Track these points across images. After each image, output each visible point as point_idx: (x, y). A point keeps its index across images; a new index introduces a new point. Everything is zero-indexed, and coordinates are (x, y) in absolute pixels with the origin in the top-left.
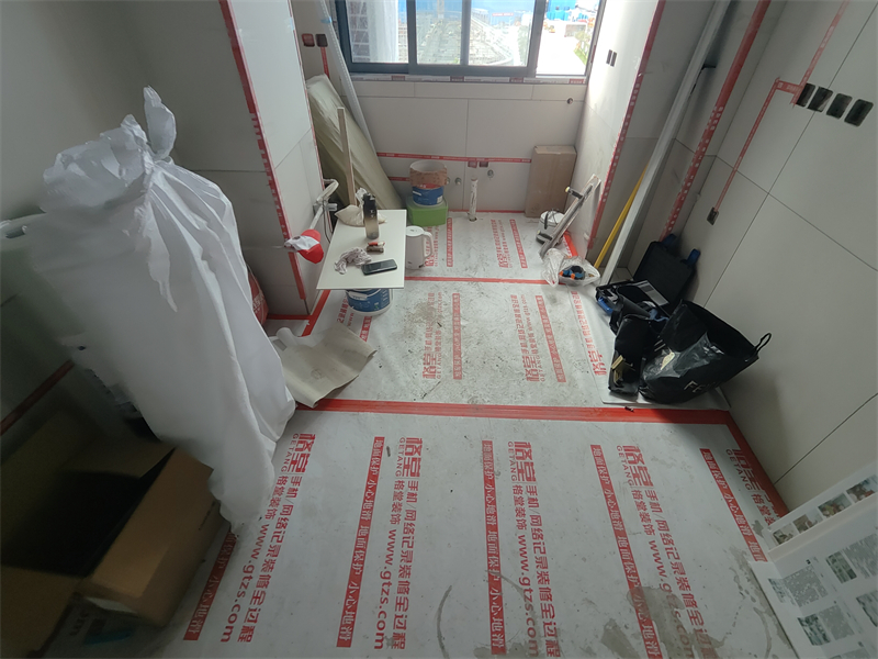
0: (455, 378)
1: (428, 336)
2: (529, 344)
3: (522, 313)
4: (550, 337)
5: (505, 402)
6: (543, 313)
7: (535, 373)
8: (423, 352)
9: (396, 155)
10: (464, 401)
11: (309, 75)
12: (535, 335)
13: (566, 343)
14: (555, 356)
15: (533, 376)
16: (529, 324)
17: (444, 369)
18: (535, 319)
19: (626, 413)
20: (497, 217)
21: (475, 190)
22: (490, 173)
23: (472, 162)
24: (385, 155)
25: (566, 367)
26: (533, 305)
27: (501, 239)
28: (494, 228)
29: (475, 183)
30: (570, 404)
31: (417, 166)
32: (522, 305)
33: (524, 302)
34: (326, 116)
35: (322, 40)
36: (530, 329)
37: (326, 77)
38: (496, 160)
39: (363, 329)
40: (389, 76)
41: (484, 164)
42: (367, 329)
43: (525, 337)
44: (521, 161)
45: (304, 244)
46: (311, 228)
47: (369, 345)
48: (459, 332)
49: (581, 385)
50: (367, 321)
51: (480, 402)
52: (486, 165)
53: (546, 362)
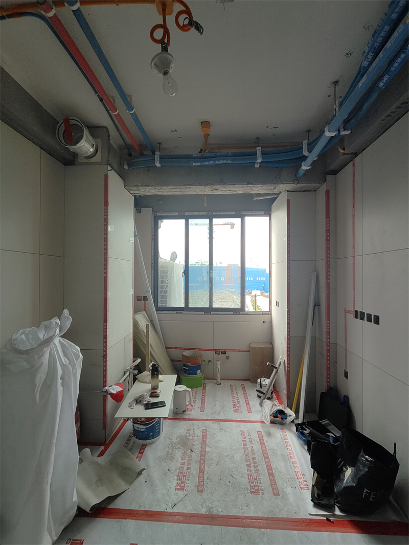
0: (198, 491)
1: (183, 458)
2: (252, 465)
3: (248, 442)
4: (267, 460)
5: (234, 512)
6: (262, 443)
7: (256, 488)
8: (178, 471)
9: (176, 348)
10: (203, 511)
11: (136, 311)
12: (257, 459)
13: (278, 465)
14: (271, 474)
15: (255, 491)
16: (252, 450)
17: (191, 485)
18: (257, 447)
19: (328, 524)
20: (234, 382)
21: (219, 367)
22: (228, 357)
23: (217, 352)
24: (170, 348)
25: (279, 483)
26: (255, 437)
27: (235, 396)
28: (232, 390)
29: (219, 362)
30: (283, 515)
31: (186, 353)
32: (248, 437)
33: (249, 435)
34: (141, 328)
35: (145, 298)
36: (253, 454)
37: (144, 312)
38: (230, 350)
39: (140, 453)
40: (175, 312)
41: (224, 353)
42: (142, 453)
43: (250, 460)
44: (244, 351)
45: (114, 390)
46: (120, 382)
47: (141, 464)
48: (204, 455)
49: (291, 499)
50: (143, 447)
51: (215, 512)
52: (225, 354)
53: (265, 479)
